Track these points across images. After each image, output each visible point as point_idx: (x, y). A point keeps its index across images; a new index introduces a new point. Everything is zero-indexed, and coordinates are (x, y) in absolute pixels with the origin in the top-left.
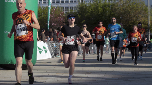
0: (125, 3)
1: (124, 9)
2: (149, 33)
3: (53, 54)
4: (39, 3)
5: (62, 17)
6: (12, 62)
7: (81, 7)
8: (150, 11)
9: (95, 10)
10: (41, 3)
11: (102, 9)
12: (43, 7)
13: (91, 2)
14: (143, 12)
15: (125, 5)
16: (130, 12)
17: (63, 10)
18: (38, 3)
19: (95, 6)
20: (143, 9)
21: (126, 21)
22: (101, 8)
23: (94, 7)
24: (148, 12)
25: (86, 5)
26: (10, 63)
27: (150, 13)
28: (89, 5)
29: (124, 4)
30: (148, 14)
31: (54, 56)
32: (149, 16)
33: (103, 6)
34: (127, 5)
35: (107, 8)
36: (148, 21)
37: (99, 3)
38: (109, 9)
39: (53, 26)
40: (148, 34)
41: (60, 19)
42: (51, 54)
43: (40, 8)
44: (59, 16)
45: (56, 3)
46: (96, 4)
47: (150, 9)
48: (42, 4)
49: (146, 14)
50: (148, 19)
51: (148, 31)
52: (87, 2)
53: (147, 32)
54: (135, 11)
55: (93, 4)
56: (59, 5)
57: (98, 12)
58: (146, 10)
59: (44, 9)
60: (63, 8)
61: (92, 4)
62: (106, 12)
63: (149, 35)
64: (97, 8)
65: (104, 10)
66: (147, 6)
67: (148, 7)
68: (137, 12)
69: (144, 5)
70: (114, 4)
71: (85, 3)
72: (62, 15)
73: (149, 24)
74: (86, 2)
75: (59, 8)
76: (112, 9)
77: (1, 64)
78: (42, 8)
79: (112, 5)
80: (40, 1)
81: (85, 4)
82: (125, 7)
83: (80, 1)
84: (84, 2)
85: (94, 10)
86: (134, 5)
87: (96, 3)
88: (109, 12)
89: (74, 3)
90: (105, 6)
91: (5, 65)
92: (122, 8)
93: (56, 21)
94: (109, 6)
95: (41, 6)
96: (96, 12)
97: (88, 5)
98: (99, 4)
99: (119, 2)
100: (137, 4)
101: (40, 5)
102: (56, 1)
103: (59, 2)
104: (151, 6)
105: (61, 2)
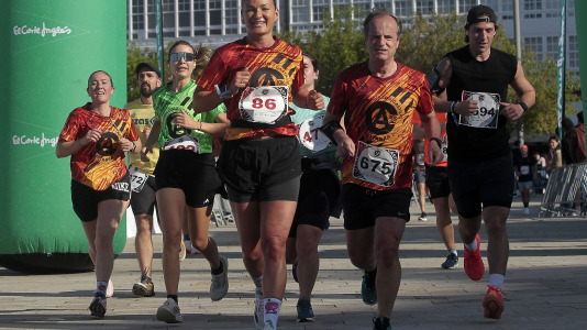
0: (436, 31)
1: (431, 52)
2: (522, 134)
4: (135, 36)
6: (40, 247)
8: (523, 57)
9: (329, 58)
10: (139, 36)
11: (354, 54)
12: (147, 50)
13: (317, 31)
15: (435, 37)
18: (131, 38)
19: (330, 42)
22: (351, 52)
23: (327, 46)
25: (297, 41)
26: (32, 249)
28: (308, 39)
29: (431, 33)
33: (357, 44)
34: (442, 38)
37: (345, 31)
40: (519, 137)
43: (137, 56)
45: (193, 34)
46: (333, 36)
47: (522, 51)
48: (144, 40)
51: (519, 130)
52: (304, 31)
53: (515, 131)
55: (323, 35)
56: (206, 43)
57: (343, 65)
59: (151, 56)
61: (319, 36)
63: (522, 141)
64: (337, 50)
65: (361, 55)
66: (514, 41)
67: (516, 44)
69: (501, 35)
71: (294, 33)
74: (298, 31)
77: (3, 253)
78: (143, 55)
80: (136, 32)
81: (296, 37)
82: (437, 43)
83: (279, 28)
84: (291, 30)
85: (325, 59)
87: (332, 32)
91: (17, 255)
92: (424, 48)
95: (142, 47)
96: (336, 65)
97: (304, 41)
98: (343, 36)
99: (414, 27)
101: (137, 44)
102: (193, 28)
103: (203, 33)
104: (527, 40)
105: (212, 32)
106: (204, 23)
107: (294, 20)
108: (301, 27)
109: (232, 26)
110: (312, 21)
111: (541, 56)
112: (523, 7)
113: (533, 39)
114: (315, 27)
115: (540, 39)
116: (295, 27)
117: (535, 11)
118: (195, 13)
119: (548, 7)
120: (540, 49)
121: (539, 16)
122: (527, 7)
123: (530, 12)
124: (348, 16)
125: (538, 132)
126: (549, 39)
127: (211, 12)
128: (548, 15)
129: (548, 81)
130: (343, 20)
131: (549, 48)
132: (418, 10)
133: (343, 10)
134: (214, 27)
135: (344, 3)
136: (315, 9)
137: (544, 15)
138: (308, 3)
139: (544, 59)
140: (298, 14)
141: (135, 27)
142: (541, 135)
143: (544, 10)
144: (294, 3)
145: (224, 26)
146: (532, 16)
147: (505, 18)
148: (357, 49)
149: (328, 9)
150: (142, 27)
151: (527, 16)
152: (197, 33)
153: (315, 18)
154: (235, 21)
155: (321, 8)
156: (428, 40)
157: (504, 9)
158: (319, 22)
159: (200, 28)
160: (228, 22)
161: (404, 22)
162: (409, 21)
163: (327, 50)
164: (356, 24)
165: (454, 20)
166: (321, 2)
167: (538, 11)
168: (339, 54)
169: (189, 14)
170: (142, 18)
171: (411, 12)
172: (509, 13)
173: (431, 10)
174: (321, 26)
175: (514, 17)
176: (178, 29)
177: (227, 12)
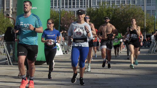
1: (124, 13)
2: (145, 33)
3: (64, 51)
5: (73, 20)
7: (89, 12)
8: (146, 15)
13: (98, 7)
14: (140, 16)
15: (125, 9)
16: (129, 16)
17: (75, 14)
19: (101, 10)
20: (140, 13)
21: (126, 23)
24: (144, 16)
25: (92, 10)
27: (146, 16)
28: (95, 9)
30: (144, 17)
31: (65, 53)
32: (145, 19)
34: (127, 10)
35: (111, 12)
36: (144, 24)
37: (104, 8)
38: (112, 13)
39: (65, 27)
40: (144, 34)
41: (71, 21)
42: (63, 51)
44: (71, 19)
45: (68, 7)
47: (146, 13)
48: (57, 8)
49: (143, 18)
50: (144, 22)
51: (144, 32)
52: (94, 7)
53: (144, 33)
54: (134, 15)
56: (71, 10)
57: (103, 16)
58: (142, 14)
60: (74, 12)
61: (98, 9)
62: (109, 15)
63: (145, 35)
64: (102, 12)
65: (108, 14)
66: (144, 11)
68: (135, 15)
69: (141, 10)
70: (116, 9)
71: (92, 8)
72: (73, 18)
73: (145, 25)
75: (71, 12)
76: (115, 13)
78: (56, 12)
79: (115, 10)
80: (55, 6)
82: (126, 11)
83: (89, 7)
86: (133, 10)
87: (101, 8)
88: (112, 15)
89: (83, 8)
90: (108, 10)
93: (68, 23)
94: (112, 11)
95: (56, 10)
97: (94, 10)
100: (135, 9)
102: (68, 6)
103: (71, 7)
104: (147, 11)
105: (73, 7)
106: (71, 5)
107: (92, 5)
108: (94, 6)
109: (78, 6)
110: (96, 5)
111: (150, 15)
112: (146, 3)
113: (149, 11)
114: (97, 6)
115: (150, 11)
116: (92, 6)
117: (149, 4)
118: (69, 2)
119: (152, 3)
120: (150, 13)
121: (150, 5)
122: (147, 3)
123: (148, 4)
124: (105, 4)
125: (149, 33)
126: (152, 11)
127: (73, 2)
128: (152, 5)
129: (152, 21)
130: (104, 5)
131: (152, 13)
132: (122, 3)
133: (104, 3)
134: (73, 6)
135: (104, 1)
136: (97, 2)
137: (151, 5)
138: (96, 1)
139: (151, 15)
140: (93, 3)
141: (55, 5)
142: (150, 33)
143: (151, 4)
144: (92, 1)
145: (76, 6)
146: (148, 5)
147: (142, 5)
148: (107, 12)
149: (100, 2)
150: (56, 5)
151: (147, 5)
152: (69, 7)
153: (97, 4)
154: (78, 5)
155: (99, 2)
156: (124, 10)
157: (142, 3)
158: (98, 5)
159: (70, 6)
160: (76, 5)
161: (118, 6)
162: (119, 6)
163: (99, 12)
164: (107, 6)
165: (130, 6)
166: (99, 0)
167: (150, 4)
168: (102, 13)
169: (67, 3)
170: (56, 3)
171: (120, 4)
172: (143, 4)
173: (125, 3)
174: (99, 6)
175: (144, 5)
176: (65, 6)
177: (77, 2)
